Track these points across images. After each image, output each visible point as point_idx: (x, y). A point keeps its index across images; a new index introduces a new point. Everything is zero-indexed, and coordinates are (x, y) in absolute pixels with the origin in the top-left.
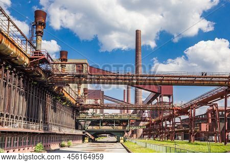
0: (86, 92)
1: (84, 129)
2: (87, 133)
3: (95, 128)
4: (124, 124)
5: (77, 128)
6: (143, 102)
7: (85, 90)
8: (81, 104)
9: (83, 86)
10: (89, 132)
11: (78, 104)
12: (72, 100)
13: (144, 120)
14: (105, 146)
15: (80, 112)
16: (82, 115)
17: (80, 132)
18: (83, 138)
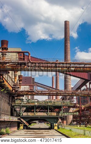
0: (21, 79)
1: (20, 116)
2: (22, 120)
3: (30, 114)
4: (57, 110)
5: (12, 115)
6: (72, 88)
7: (20, 77)
8: (17, 91)
9: (19, 73)
10: (24, 118)
11: (14, 91)
12: (9, 87)
13: (74, 107)
14: (42, 133)
15: (16, 98)
16: (18, 102)
17: (15, 119)
18: (18, 124)
